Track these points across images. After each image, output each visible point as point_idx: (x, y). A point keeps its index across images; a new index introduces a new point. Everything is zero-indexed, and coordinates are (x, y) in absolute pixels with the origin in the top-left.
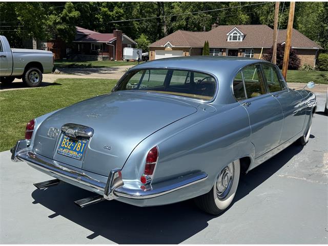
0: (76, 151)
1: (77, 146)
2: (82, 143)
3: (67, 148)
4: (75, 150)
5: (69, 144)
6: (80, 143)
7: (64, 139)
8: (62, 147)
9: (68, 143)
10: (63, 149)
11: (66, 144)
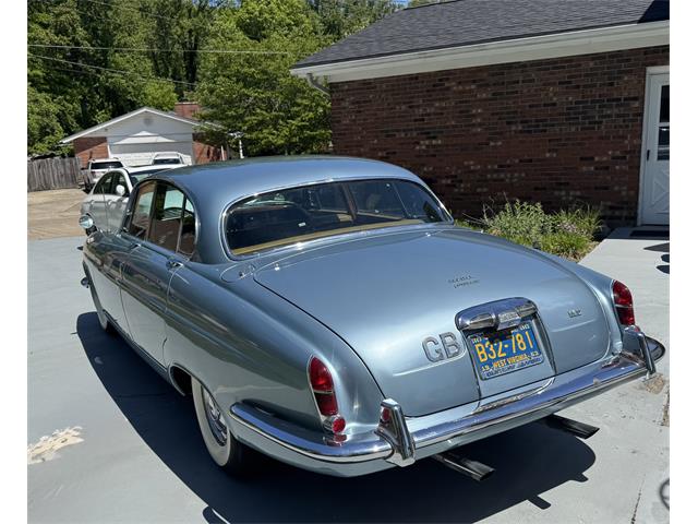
0: (522, 352)
1: (516, 342)
2: (522, 333)
3: (498, 358)
4: (519, 352)
5: (496, 349)
6: (518, 335)
7: (477, 346)
8: (485, 363)
9: (491, 349)
10: (490, 365)
11: (488, 351)
